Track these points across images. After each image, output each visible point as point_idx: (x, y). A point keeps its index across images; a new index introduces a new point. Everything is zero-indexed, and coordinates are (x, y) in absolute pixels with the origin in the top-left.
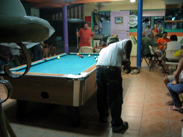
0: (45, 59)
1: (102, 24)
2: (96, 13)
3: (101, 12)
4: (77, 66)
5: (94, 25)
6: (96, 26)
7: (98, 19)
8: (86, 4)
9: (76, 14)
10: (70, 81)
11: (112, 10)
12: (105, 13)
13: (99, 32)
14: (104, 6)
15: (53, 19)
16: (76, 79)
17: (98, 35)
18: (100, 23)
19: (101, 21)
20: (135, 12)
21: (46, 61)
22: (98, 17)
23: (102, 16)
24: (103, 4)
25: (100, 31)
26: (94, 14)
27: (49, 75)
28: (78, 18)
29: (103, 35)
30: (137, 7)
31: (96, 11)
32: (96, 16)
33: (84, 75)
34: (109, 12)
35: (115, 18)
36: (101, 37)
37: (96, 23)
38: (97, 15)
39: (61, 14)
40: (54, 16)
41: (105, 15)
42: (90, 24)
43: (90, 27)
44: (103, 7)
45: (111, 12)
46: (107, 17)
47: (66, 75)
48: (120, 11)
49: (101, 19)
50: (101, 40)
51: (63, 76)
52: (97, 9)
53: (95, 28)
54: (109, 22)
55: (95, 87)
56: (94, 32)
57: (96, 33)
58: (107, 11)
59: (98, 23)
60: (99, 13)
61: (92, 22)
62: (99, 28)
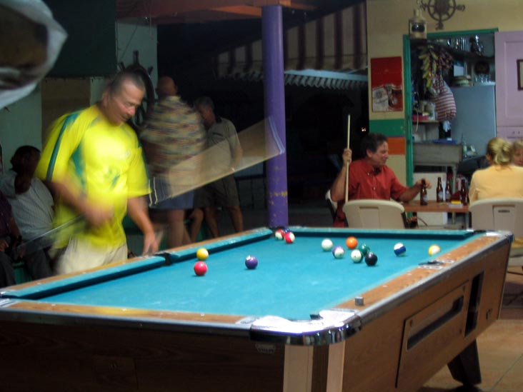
0: (167, 251)
2: (422, 42)
3: (450, 36)
4: (315, 283)
5: (416, 97)
6: (425, 103)
7: (438, 72)
9: (330, 49)
10: (268, 347)
11: (505, 27)
12: (472, 40)
13: (444, 135)
14: (462, 8)
15: (222, 72)
16: (298, 339)
17: (435, 149)
18: (447, 89)
19: (453, 81)
21: (170, 261)
22: (437, 62)
23: (459, 57)
25: (446, 126)
26: (416, 47)
27: (172, 316)
28: (337, 67)
31: (421, 29)
32: (428, 58)
33: (334, 319)
34: (490, 35)
36: (449, 156)
37: (427, 89)
38: (428, 52)
39: (257, 47)
40: (224, 58)
41: (473, 49)
42: (397, 94)
43: (398, 107)
44: (457, 11)
45: (496, 35)
46: (483, 65)
47: (248, 319)
49: (452, 71)
50: (449, 172)
51: (234, 321)
52: (424, 19)
53: (421, 114)
54: (490, 86)
55: (396, 386)
56: (418, 133)
57: (424, 139)
58: (482, 33)
59: (435, 91)
60: (441, 41)
61: (407, 86)
62: (443, 115)
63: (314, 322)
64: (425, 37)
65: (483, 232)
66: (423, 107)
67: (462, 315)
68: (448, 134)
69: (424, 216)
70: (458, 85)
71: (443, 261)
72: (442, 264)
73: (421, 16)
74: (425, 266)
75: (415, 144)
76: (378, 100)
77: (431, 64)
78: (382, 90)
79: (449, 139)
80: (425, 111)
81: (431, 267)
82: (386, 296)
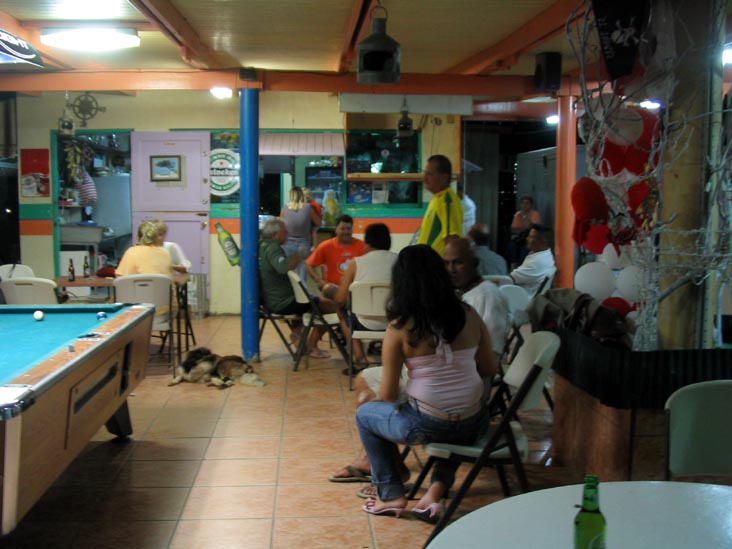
1: (96, 185)
2: (68, 138)
3: (91, 134)
5: (62, 185)
6: (69, 190)
7: (81, 164)
8: (25, 95)
11: (139, 128)
12: (110, 137)
13: (86, 218)
14: (103, 110)
17: (79, 230)
18: (89, 178)
19: (93, 172)
20: (230, 138)
22: (81, 155)
23: (99, 151)
24: (102, 102)
25: (89, 211)
26: (62, 141)
29: (99, 231)
30: (238, 118)
31: (70, 127)
32: (72, 151)
34: (127, 135)
35: (152, 158)
36: (92, 237)
37: (72, 178)
38: (72, 146)
41: (111, 145)
42: (45, 182)
43: (46, 193)
44: (99, 112)
45: (132, 134)
46: (119, 158)
48: (172, 130)
49: (92, 163)
50: (91, 249)
52: (72, 118)
53: (65, 200)
54: (125, 177)
55: (65, 447)
56: (63, 216)
57: (69, 221)
58: (119, 132)
59: (78, 180)
60: (84, 137)
61: (53, 175)
62: (86, 201)
64: (73, 134)
65: (131, 305)
66: (68, 194)
67: (117, 379)
68: (89, 218)
69: (72, 290)
70: (97, 176)
71: (100, 333)
72: (99, 336)
73: (70, 115)
74: (85, 339)
75: (61, 226)
76: (27, 187)
77: (75, 156)
78: (33, 179)
79: (90, 222)
80: (70, 197)
81: (90, 339)
82: (55, 369)
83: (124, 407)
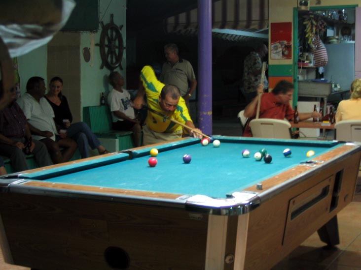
0: (130, 150)
1: (327, 50)
2: (306, 13)
3: (325, 9)
4: (229, 174)
5: (301, 50)
6: (307, 54)
7: (316, 34)
9: (243, 16)
10: (197, 216)
12: (340, 12)
13: (319, 76)
15: (170, 29)
16: (217, 211)
17: (312, 85)
18: (322, 45)
19: (326, 40)
21: (132, 156)
22: (316, 26)
25: (321, 70)
26: (302, 16)
27: (134, 193)
28: (247, 28)
31: (306, 4)
32: (310, 24)
33: (242, 198)
36: (322, 90)
37: (308, 45)
38: (310, 19)
39: (194, 13)
40: (171, 20)
41: (341, 18)
42: (288, 47)
43: (288, 56)
46: (347, 29)
47: (184, 197)
49: (325, 33)
50: (322, 101)
51: (175, 197)
53: (304, 62)
54: (352, 44)
55: (282, 244)
56: (302, 74)
57: (306, 79)
58: (346, 8)
59: (314, 46)
60: (319, 12)
61: (295, 42)
62: (319, 63)
63: (229, 200)
64: (309, 10)
65: (344, 142)
66: (305, 57)
67: (328, 198)
68: (322, 76)
69: (304, 131)
70: (330, 43)
71: (316, 162)
72: (315, 163)
74: (304, 165)
75: (299, 82)
76: (275, 52)
77: (312, 28)
78: (279, 46)
79: (322, 79)
80: (307, 60)
81: (308, 165)
82: (277, 184)
83: (334, 220)
